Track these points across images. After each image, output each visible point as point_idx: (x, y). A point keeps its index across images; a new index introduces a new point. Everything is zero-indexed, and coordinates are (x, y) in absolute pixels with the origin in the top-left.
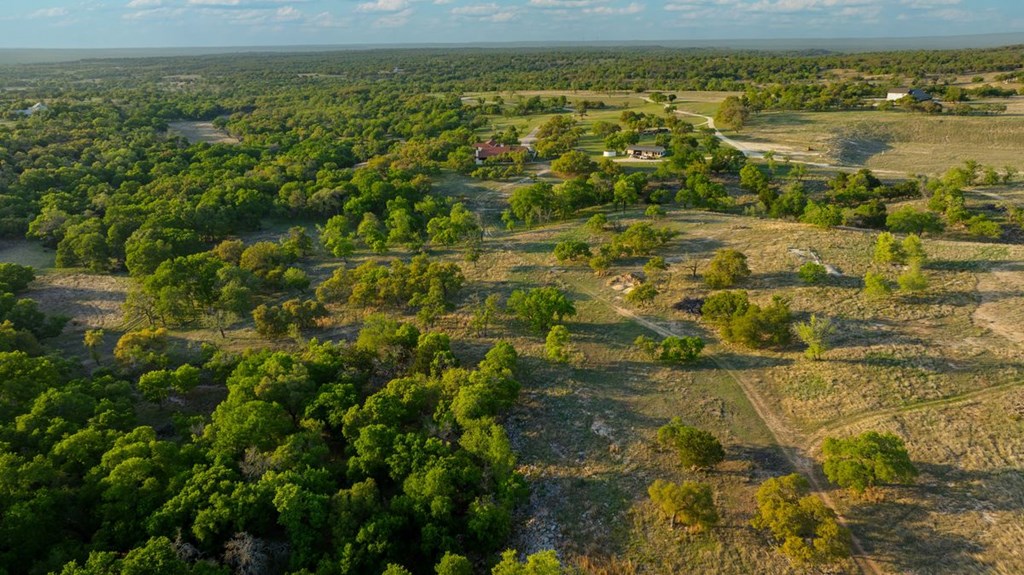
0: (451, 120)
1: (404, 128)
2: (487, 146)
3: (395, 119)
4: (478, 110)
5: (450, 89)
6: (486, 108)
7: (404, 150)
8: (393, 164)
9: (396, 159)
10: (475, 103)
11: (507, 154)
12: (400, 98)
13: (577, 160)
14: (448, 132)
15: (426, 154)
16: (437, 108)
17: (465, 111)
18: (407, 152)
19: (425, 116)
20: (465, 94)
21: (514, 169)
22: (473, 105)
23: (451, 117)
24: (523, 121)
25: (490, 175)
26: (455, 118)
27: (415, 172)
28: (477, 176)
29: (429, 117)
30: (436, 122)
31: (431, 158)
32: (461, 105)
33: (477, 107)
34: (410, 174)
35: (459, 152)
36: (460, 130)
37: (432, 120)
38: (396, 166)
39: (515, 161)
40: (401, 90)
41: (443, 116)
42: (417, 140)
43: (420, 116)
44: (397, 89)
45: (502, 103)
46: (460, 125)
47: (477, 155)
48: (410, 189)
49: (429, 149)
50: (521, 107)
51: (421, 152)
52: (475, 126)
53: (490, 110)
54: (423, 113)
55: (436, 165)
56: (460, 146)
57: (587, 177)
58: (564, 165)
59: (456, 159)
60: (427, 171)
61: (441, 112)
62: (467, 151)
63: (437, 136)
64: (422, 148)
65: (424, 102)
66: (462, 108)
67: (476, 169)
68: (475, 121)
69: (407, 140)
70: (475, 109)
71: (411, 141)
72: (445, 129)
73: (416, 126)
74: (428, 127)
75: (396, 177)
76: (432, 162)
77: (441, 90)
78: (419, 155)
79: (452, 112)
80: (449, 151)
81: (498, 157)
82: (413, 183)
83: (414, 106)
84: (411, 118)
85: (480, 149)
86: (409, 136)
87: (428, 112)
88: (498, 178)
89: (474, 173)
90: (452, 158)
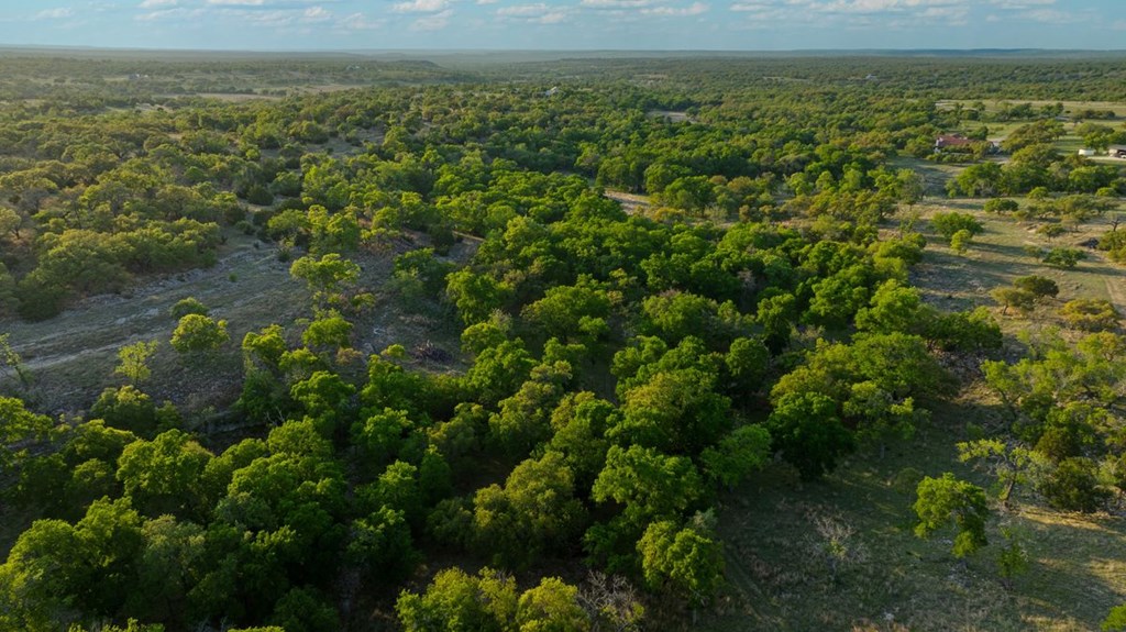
0: (920, 119)
1: (867, 123)
3: (860, 116)
4: (952, 114)
5: (926, 96)
6: (962, 112)
7: (864, 137)
8: (853, 144)
9: (856, 141)
10: (950, 109)
11: (968, 146)
12: (868, 100)
13: (1040, 152)
14: (912, 127)
15: (886, 140)
16: (907, 109)
17: (937, 113)
18: (867, 138)
19: (892, 115)
20: (942, 100)
21: (970, 158)
22: (948, 110)
23: (919, 117)
24: (1001, 125)
25: (945, 159)
26: (925, 118)
27: (873, 150)
28: (931, 159)
29: (896, 116)
30: (903, 120)
31: (890, 143)
32: (934, 109)
33: (952, 112)
34: (867, 151)
35: (919, 140)
36: (926, 126)
37: (898, 118)
38: (856, 145)
39: (975, 151)
40: (871, 94)
41: (911, 115)
42: (880, 132)
43: (886, 114)
44: (867, 93)
45: (982, 109)
46: (927, 123)
47: (937, 144)
48: (866, 160)
49: (890, 137)
50: (1003, 114)
51: (882, 139)
53: (966, 114)
54: (891, 112)
55: (893, 148)
56: (921, 136)
57: (1048, 166)
58: (1026, 155)
59: (914, 145)
60: (884, 151)
62: (927, 141)
63: (901, 129)
64: (883, 136)
65: (894, 104)
66: (935, 111)
67: (932, 154)
68: (944, 122)
70: (949, 113)
71: (873, 132)
72: (911, 125)
73: (880, 122)
74: (892, 123)
75: (854, 151)
76: (890, 145)
77: (916, 96)
78: (879, 141)
79: (922, 113)
80: (910, 139)
81: (958, 147)
82: (869, 157)
83: (882, 107)
84: (877, 115)
85: (941, 140)
86: (871, 129)
87: (896, 112)
88: (952, 162)
89: (928, 157)
90: (910, 144)
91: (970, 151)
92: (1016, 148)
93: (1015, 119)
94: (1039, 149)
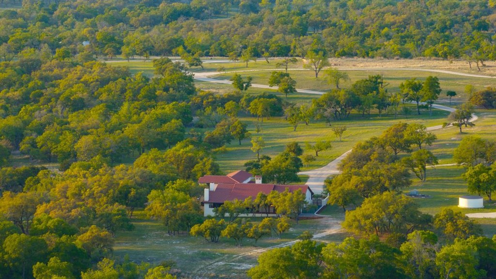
0: (166, 127)
1: (57, 142)
2: (229, 181)
3: (35, 122)
4: (229, 105)
5: (170, 48)
6: (249, 101)
7: (59, 186)
8: (40, 209)
9: (46, 200)
10: (226, 88)
11: (264, 197)
12: (43, 71)
13: (391, 208)
14: (154, 152)
15: (105, 192)
16: (134, 98)
17: (200, 106)
18: (66, 188)
19: (106, 116)
20: (206, 62)
21: (272, 226)
22: (222, 92)
23: (163, 120)
24: (325, 133)
25: (225, 232)
26: (175, 123)
27: (84, 222)
28: (200, 233)
29: (114, 119)
30: (130, 130)
31: (114, 200)
32: (192, 92)
33: (230, 98)
34: (74, 226)
35: (170, 191)
36: (179, 149)
37: (120, 126)
38: (47, 212)
39: (279, 210)
40: (45, 48)
41: (147, 117)
42: (87, 168)
43: (93, 116)
44: (36, 45)
45: (290, 89)
46: (180, 138)
47: (206, 197)
48: (74, 247)
49: (111, 184)
50: (332, 100)
51: (96, 189)
52: (214, 142)
53: (258, 106)
54: (100, 108)
55: (123, 214)
56: (174, 179)
57: (403, 240)
58: (367, 217)
59: (163, 202)
60: (107, 221)
61: (144, 108)
62: (186, 190)
63: (130, 161)
64: (97, 182)
65: (103, 82)
66: (195, 99)
67: (200, 222)
68: (216, 132)
69: (65, 168)
70: (223, 101)
71: (75, 169)
72: (149, 146)
73: (84, 139)
74: (110, 140)
75: (47, 229)
76: (116, 207)
77: (149, 50)
78: (91, 195)
79: (168, 108)
80: (152, 187)
81: (247, 201)
82: (80, 241)
83: (78, 91)
84: (74, 119)
85: (213, 186)
86: (68, 159)
87: (113, 107)
88: (238, 238)
89: (195, 229)
90: (156, 202)
91: (269, 209)
92: (351, 200)
93: (354, 111)
94: (387, 204)
